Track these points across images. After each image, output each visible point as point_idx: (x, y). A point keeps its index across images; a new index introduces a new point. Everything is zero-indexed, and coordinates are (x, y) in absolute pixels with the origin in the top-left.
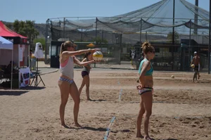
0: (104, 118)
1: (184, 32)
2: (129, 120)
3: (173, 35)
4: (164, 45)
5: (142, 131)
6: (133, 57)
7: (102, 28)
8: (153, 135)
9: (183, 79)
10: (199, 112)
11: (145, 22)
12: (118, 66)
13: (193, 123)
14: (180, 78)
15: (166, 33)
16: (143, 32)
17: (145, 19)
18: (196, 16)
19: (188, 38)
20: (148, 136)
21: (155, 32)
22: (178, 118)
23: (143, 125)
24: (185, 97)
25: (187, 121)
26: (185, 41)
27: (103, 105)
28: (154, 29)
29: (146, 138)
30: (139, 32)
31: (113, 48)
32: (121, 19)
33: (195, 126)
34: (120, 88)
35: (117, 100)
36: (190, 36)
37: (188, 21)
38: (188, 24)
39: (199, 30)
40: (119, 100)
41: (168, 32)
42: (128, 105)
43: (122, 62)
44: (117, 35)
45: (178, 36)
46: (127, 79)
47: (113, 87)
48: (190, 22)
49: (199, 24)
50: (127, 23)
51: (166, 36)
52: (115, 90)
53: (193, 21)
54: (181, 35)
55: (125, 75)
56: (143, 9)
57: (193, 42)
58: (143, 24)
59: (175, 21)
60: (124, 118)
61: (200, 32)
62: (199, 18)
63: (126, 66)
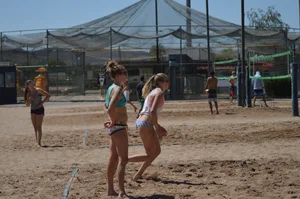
0: (63, 171)
1: (173, 44)
2: (97, 173)
3: (158, 50)
4: (145, 65)
5: (116, 187)
6: (102, 84)
7: (55, 45)
8: (132, 191)
9: (174, 110)
10: (196, 155)
11: (116, 32)
12: (82, 98)
13: (188, 171)
14: (170, 110)
15: (147, 47)
16: (115, 47)
17: (116, 30)
18: (189, 21)
19: (179, 53)
20: (124, 193)
21: (131, 46)
22: (166, 166)
23: (116, 178)
24: (176, 136)
25: (179, 168)
26: (174, 58)
27: (60, 153)
28: (130, 42)
29: (122, 195)
30: (109, 48)
31: (73, 73)
32: (83, 31)
33: (190, 175)
34: (85, 128)
35: (80, 145)
36: (181, 49)
37: (176, 28)
38: (178, 33)
39: (193, 40)
40: (84, 145)
41: (150, 46)
42: (97, 151)
43: (87, 91)
44: (78, 54)
45: (164, 51)
46: (94, 115)
47: (75, 128)
48: (180, 30)
49: (193, 32)
50: (91, 36)
51: (148, 51)
52: (77, 131)
53: (184, 28)
54: (169, 49)
55: (91, 109)
56: (112, 15)
57: (186, 58)
58: (114, 35)
59: (159, 29)
60: (91, 169)
61: (195, 43)
62: (193, 23)
63: (92, 97)
